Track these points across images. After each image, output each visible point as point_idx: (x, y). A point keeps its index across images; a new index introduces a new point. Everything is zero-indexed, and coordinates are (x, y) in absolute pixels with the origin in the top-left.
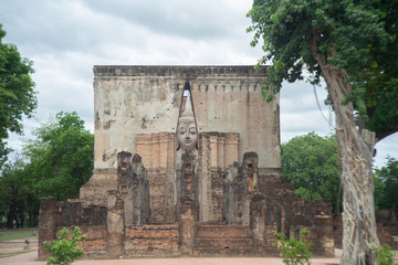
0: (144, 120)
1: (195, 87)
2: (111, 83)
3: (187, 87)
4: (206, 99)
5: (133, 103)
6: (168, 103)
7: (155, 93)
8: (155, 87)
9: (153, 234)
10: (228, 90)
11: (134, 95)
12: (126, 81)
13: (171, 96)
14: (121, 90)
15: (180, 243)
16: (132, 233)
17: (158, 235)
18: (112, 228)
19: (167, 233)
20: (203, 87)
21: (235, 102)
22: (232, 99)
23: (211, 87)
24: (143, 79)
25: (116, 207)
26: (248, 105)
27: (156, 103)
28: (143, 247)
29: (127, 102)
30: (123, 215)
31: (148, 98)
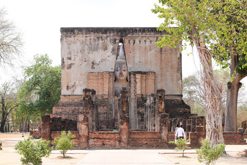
0: (93, 63)
1: (127, 41)
2: (72, 39)
3: (121, 41)
4: (134, 49)
5: (86, 51)
6: (109, 52)
7: (100, 46)
8: (100, 41)
9: (105, 136)
10: (148, 43)
11: (86, 47)
12: (81, 37)
13: (111, 47)
14: (78, 43)
15: (120, 141)
16: (93, 136)
17: (108, 137)
18: (81, 133)
19: (113, 136)
20: (132, 42)
21: (153, 51)
22: (151, 50)
23: (137, 41)
24: (92, 36)
25: (84, 121)
26: (161, 54)
27: (101, 52)
29: (82, 51)
31: (96, 49)
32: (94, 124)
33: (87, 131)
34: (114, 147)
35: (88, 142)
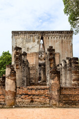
0: (28, 49)
1: (45, 38)
2: (17, 36)
3: (42, 38)
4: (48, 42)
5: (24, 43)
6: (36, 43)
7: (32, 40)
8: (32, 38)
9: (34, 92)
10: (55, 39)
11: (25, 41)
12: (22, 36)
13: (37, 40)
14: (21, 38)
15: (50, 98)
17: (37, 93)
19: (42, 92)
20: (47, 38)
21: (58, 43)
22: (57, 42)
23: (50, 38)
24: (28, 35)
25: (10, 75)
26: (62, 44)
27: (32, 43)
28: (27, 100)
29: (22, 42)
30: (15, 80)
31: (29, 41)
32: (25, 79)
33: (14, 87)
34: (44, 105)
35: (15, 99)
